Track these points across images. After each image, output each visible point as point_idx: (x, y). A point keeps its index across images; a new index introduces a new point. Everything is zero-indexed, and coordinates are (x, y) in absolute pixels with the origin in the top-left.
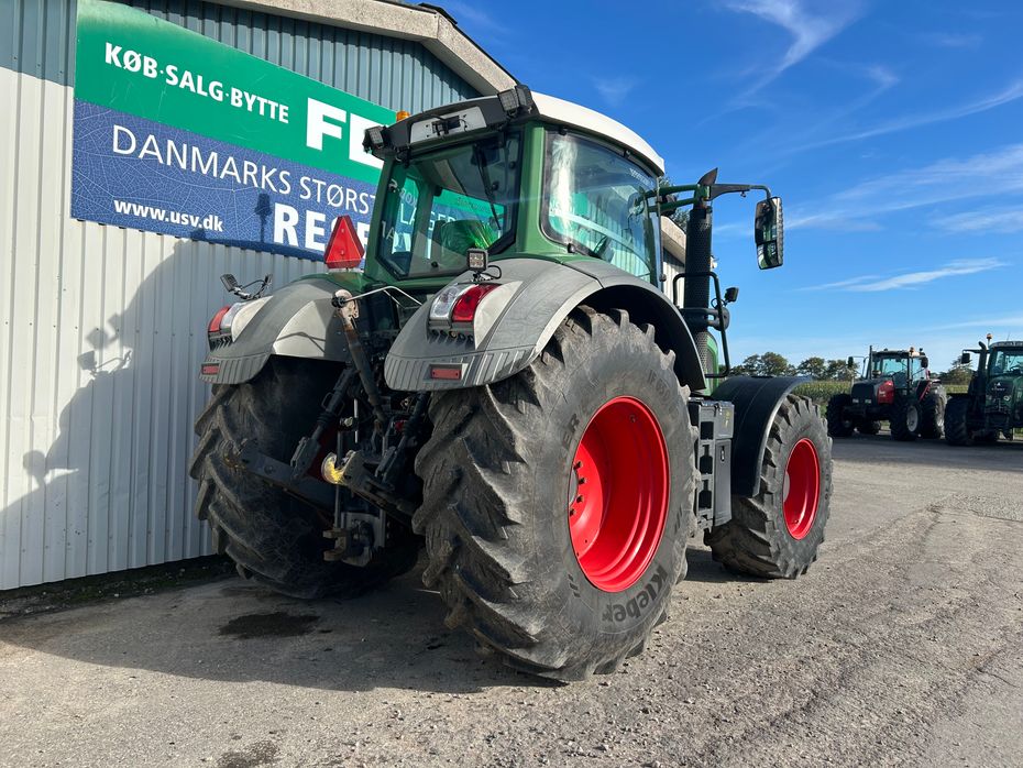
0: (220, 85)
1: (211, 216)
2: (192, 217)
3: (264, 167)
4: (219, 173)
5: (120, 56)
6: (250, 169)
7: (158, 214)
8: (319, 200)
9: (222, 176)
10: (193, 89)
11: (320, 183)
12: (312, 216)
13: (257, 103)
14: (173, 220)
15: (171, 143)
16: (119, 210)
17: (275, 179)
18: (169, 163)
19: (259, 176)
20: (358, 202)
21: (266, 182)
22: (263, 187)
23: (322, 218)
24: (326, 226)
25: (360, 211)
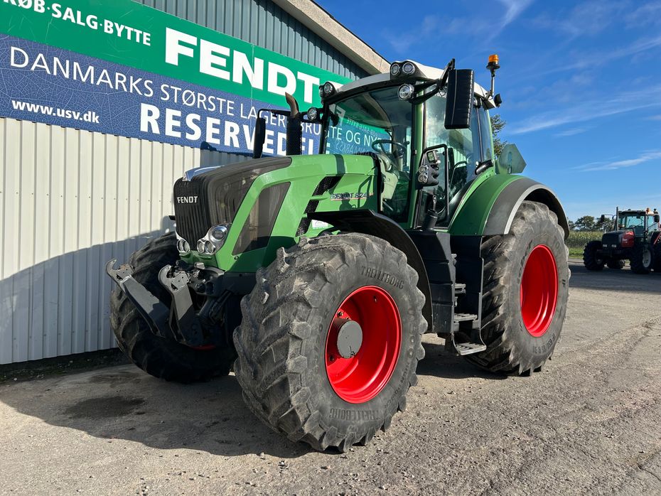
0: (96, 18)
1: (90, 113)
2: (74, 113)
3: (132, 78)
4: (96, 80)
6: (121, 78)
7: (47, 110)
8: (176, 101)
9: (98, 83)
10: (73, 21)
11: (176, 89)
12: (170, 113)
13: (125, 32)
14: (59, 115)
15: (56, 60)
16: (16, 107)
17: (140, 86)
18: (55, 73)
19: (127, 84)
20: (207, 103)
21: (133, 88)
22: (131, 91)
23: (178, 113)
24: (182, 119)
25: (209, 109)
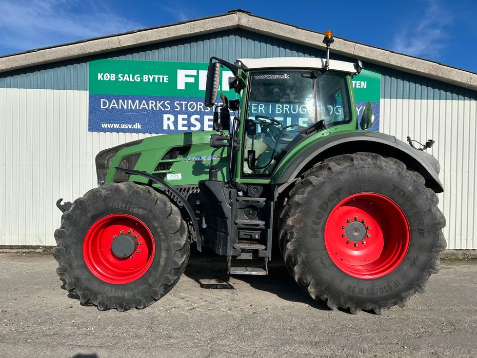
0: (139, 75)
1: (136, 124)
2: (129, 125)
3: (158, 102)
4: (139, 107)
5: (103, 77)
6: (152, 103)
7: (117, 126)
8: (184, 110)
9: (140, 108)
10: (128, 80)
11: (184, 103)
12: (180, 117)
13: (159, 78)
14: (122, 127)
15: (121, 101)
16: (103, 127)
17: (163, 105)
18: (120, 108)
19: (156, 106)
20: (203, 107)
21: (159, 107)
22: (158, 109)
23: (186, 116)
24: (188, 119)
25: (206, 111)
